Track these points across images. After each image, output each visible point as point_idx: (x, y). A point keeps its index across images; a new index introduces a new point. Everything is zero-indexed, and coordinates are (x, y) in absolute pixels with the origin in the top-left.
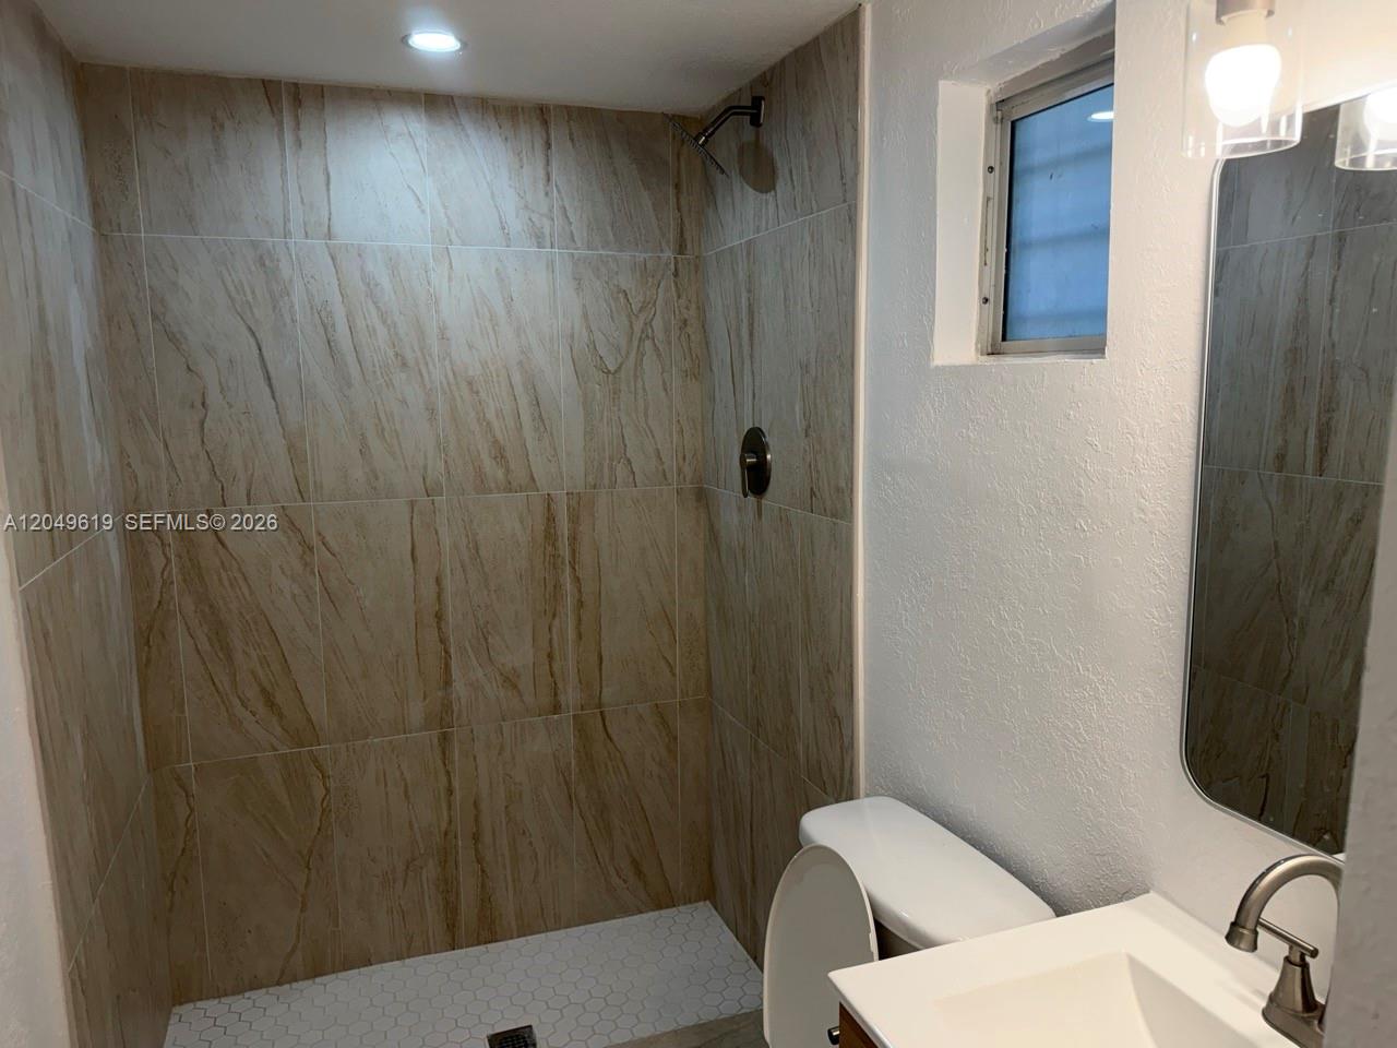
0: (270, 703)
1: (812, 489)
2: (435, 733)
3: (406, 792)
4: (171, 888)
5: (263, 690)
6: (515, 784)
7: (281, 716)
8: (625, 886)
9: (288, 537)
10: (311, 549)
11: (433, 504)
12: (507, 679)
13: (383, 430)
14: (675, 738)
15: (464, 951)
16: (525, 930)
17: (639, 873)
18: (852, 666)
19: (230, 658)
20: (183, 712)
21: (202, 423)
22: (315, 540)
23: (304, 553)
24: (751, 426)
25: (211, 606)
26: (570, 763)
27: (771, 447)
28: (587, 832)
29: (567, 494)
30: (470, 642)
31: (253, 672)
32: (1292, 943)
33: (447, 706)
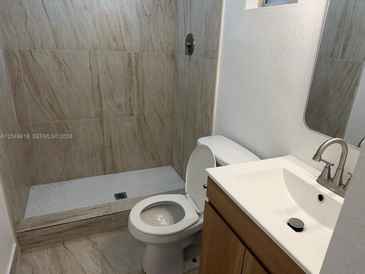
0: (52, 108)
1: (206, 51)
2: (99, 119)
3: (91, 135)
4: (28, 156)
5: (50, 104)
6: (121, 134)
7: (55, 112)
8: (150, 161)
9: (54, 60)
10: (61, 64)
11: (96, 53)
12: (118, 106)
13: (81, 29)
14: (164, 125)
15: (108, 175)
16: (124, 171)
17: (154, 158)
18: (213, 102)
19: (40, 94)
20: (27, 109)
21: (26, 23)
22: (62, 62)
23: (59, 65)
24: (189, 33)
25: (33, 79)
26: (136, 130)
27: (195, 40)
28: (140, 147)
29: (135, 53)
30: (107, 94)
31: (46, 99)
32: (327, 163)
33: (102, 112)
